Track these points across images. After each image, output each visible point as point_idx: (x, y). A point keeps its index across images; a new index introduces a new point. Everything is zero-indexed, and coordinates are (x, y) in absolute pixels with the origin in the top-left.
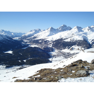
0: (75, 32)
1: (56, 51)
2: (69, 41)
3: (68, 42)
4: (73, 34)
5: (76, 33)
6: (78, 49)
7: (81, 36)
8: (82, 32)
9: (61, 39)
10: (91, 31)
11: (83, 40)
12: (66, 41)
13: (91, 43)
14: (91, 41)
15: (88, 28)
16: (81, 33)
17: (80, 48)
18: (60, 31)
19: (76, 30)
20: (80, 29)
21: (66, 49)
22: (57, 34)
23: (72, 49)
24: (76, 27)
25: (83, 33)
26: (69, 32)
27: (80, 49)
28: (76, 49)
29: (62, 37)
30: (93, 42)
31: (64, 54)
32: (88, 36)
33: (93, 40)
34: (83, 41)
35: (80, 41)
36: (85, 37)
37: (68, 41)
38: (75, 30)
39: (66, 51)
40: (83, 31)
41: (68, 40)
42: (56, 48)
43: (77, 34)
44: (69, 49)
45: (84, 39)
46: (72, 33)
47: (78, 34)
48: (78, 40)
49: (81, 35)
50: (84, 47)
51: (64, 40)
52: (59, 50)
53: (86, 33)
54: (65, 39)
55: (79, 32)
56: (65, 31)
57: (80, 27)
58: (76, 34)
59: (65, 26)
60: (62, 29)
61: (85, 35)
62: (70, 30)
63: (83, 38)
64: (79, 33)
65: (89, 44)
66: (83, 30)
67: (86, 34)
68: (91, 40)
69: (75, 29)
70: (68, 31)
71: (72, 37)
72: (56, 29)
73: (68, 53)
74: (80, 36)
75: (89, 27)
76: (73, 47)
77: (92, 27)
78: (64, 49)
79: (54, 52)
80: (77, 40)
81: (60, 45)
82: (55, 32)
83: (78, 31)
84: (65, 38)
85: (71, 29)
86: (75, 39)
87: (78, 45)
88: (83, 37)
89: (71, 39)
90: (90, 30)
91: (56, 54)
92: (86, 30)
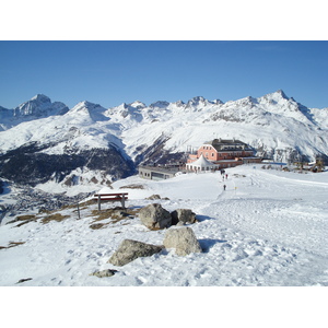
0: (81, 120)
1: (15, 190)
2: (62, 152)
3: (58, 156)
4: (73, 129)
5: (83, 125)
6: (94, 180)
7: (101, 136)
8: (105, 123)
9: (33, 147)
10: (132, 118)
11: (107, 148)
12: (50, 151)
13: (133, 159)
14: (135, 153)
15: (122, 108)
16: (100, 124)
17: (98, 175)
18: (27, 118)
19: (85, 114)
20: (96, 111)
21: (50, 182)
22: (14, 129)
23: (73, 181)
24: (83, 104)
25: (109, 127)
26: (58, 120)
27: (100, 180)
28: (85, 182)
29: (33, 139)
30: (139, 153)
31: (45, 201)
32: (124, 134)
33: (139, 149)
34: (108, 152)
35: (99, 151)
36: (113, 140)
37: (58, 153)
38: (78, 114)
39: (51, 187)
40: (109, 119)
41: (58, 150)
42: (14, 179)
43: (87, 128)
44: (63, 182)
45: (110, 145)
46: (70, 127)
47: (91, 129)
48: (93, 150)
49: (102, 132)
50: (112, 173)
51: (43, 151)
52: (25, 188)
53: (119, 125)
54: (45, 147)
55: (94, 121)
56: (46, 116)
57: (98, 106)
58: (82, 129)
59: (43, 100)
60: (33, 110)
61: (114, 133)
62: (62, 114)
63: (106, 143)
64: (92, 126)
65: (129, 162)
66: (106, 114)
67: (116, 127)
68: (134, 149)
69: (81, 112)
70: (57, 117)
71: (72, 137)
72: (12, 111)
73: (58, 196)
74: (97, 134)
75: (126, 106)
76: (74, 172)
77: (135, 105)
78: (43, 182)
79: (8, 196)
80: (90, 149)
81: (26, 168)
82: (6, 120)
83: (89, 120)
84: (47, 141)
85: (66, 110)
86: (82, 147)
87: (92, 167)
88: (109, 137)
89: (66, 147)
90: (129, 116)
91: (13, 202)
92: (116, 115)
